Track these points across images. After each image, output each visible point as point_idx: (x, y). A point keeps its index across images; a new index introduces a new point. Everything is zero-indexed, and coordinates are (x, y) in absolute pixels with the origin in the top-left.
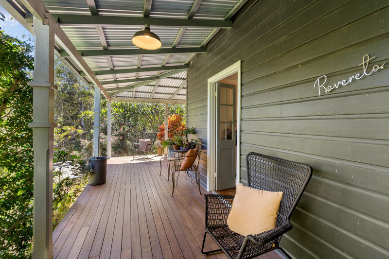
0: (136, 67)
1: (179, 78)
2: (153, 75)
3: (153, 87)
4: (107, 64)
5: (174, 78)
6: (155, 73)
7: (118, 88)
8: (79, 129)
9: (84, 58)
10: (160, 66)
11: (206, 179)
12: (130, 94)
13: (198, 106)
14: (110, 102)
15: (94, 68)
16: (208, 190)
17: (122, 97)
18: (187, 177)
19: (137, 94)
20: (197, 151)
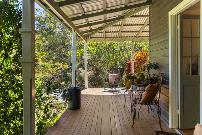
0: (102, 10)
1: (143, 16)
2: (119, 16)
3: (119, 27)
4: (79, 11)
5: (138, 16)
6: (120, 13)
7: (91, 30)
8: (66, 65)
9: (61, 8)
10: (123, 6)
11: (168, 115)
12: (101, 35)
13: (160, 41)
14: (86, 43)
15: (70, 16)
16: (170, 126)
17: (96, 37)
18: (150, 111)
19: (107, 34)
20: (158, 86)
